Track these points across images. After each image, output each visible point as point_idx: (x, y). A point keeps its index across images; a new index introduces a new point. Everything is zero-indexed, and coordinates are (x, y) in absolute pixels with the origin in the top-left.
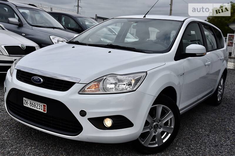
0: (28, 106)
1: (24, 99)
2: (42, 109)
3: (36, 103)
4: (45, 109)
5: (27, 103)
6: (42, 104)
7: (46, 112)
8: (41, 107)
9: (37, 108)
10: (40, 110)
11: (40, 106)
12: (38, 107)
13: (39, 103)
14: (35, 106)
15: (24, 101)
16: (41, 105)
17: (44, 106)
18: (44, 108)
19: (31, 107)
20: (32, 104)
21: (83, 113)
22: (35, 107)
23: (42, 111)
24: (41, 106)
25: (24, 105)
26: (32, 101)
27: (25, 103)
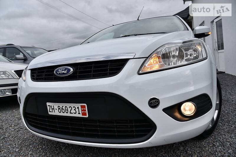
0: (56, 113)
1: (48, 104)
2: (79, 113)
3: (68, 105)
4: (85, 110)
5: (54, 109)
6: (79, 105)
7: (87, 116)
8: (77, 110)
9: (70, 113)
10: (77, 115)
11: (75, 110)
12: (73, 111)
13: (72, 105)
14: (68, 110)
15: (48, 108)
16: (76, 107)
17: (81, 106)
18: (82, 111)
19: (62, 114)
20: (62, 109)
21: (154, 103)
22: (67, 113)
23: (81, 116)
24: (78, 108)
25: (50, 113)
26: (61, 105)
27: (51, 110)
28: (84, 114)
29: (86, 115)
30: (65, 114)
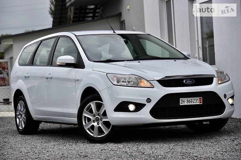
0: (186, 104)
1: (181, 99)
2: (198, 102)
3: (193, 98)
4: (201, 100)
5: (184, 101)
6: (198, 98)
8: (197, 101)
13: (195, 98)
14: (192, 101)
17: (200, 98)
18: (200, 101)
20: (189, 101)
21: (225, 96)
23: (199, 103)
25: (181, 104)
26: (189, 99)
27: (182, 102)
28: (200, 103)
29: (201, 103)
30: (191, 104)
